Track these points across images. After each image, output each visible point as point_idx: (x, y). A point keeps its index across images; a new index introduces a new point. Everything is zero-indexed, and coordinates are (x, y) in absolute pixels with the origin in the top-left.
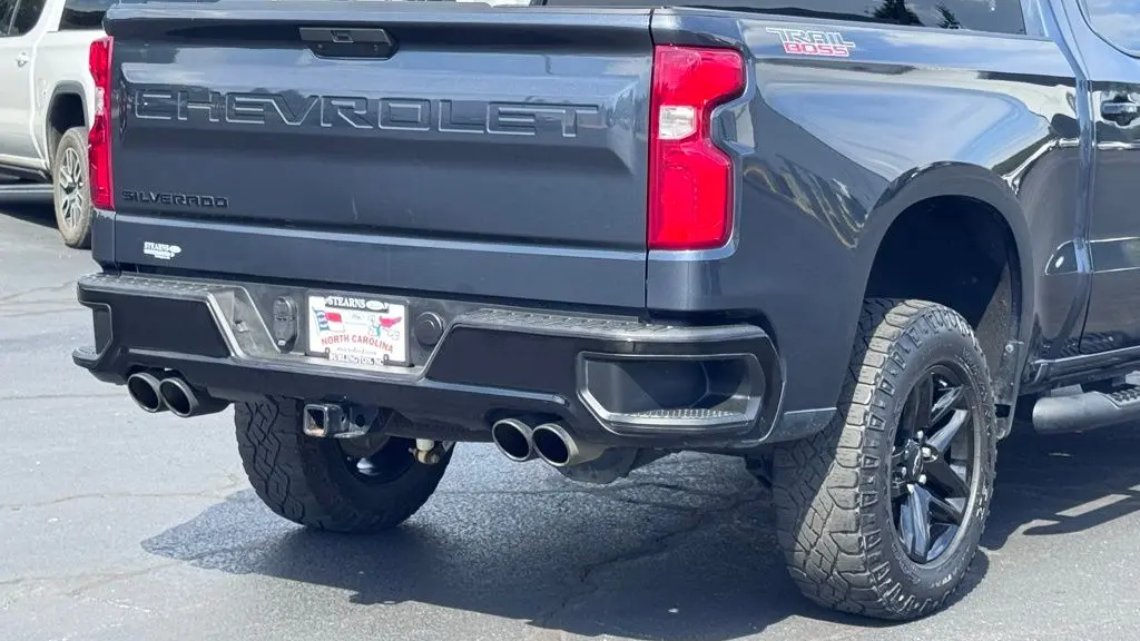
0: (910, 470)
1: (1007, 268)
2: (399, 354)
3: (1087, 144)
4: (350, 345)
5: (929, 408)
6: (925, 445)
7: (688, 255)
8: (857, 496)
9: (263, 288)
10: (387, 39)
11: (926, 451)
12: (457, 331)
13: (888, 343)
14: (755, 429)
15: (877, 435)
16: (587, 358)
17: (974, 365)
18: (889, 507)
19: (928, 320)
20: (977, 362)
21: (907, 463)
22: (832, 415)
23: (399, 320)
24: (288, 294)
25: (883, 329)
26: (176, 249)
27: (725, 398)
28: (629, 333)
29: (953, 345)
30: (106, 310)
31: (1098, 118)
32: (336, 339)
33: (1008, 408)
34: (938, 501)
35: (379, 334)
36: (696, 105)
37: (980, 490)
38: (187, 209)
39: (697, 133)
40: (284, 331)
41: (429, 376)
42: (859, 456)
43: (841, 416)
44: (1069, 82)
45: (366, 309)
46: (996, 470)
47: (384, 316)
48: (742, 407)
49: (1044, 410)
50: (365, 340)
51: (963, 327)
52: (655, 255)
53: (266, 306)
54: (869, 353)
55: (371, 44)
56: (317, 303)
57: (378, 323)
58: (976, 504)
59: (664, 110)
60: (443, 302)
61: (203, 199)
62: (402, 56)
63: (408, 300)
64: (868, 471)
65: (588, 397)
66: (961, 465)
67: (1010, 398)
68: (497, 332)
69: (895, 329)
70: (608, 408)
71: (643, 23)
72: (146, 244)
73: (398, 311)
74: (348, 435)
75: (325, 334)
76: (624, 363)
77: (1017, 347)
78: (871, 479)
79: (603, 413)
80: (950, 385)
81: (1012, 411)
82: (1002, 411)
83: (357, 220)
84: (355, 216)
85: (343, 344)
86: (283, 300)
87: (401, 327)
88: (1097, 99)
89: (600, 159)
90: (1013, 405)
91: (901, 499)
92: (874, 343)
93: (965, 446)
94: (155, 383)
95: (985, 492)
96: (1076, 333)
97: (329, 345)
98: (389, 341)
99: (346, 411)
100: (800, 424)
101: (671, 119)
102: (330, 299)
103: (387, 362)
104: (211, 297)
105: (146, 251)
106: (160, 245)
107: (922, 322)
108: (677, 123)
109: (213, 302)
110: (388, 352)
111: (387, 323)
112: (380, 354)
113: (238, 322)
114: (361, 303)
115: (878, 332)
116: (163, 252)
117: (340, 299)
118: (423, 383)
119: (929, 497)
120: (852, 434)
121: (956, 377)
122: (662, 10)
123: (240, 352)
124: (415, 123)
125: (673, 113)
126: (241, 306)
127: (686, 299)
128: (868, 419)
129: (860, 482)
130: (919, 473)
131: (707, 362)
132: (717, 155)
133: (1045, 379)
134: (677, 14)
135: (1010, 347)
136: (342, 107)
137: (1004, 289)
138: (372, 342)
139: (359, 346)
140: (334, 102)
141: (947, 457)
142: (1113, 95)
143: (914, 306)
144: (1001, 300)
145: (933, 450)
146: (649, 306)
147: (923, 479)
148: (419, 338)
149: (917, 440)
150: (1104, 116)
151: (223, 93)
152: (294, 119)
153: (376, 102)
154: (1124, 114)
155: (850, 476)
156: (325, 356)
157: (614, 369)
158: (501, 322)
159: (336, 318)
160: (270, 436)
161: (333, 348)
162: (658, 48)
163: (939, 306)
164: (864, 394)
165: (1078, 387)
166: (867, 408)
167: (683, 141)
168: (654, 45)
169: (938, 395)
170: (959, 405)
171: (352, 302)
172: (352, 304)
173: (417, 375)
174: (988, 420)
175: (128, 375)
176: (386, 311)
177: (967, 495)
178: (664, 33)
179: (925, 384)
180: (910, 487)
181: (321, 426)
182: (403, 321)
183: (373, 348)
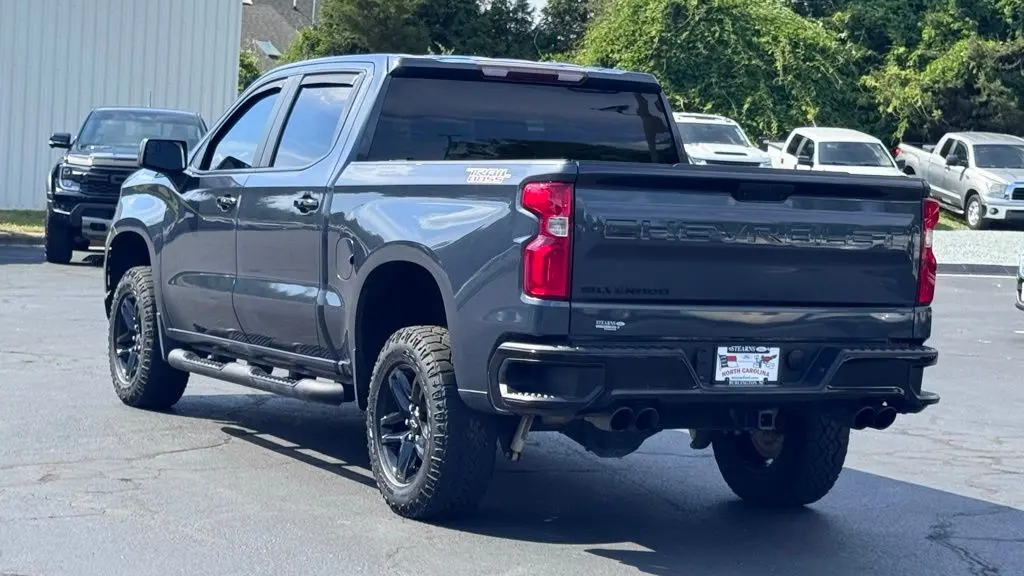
2: (773, 376)
4: (741, 375)
23: (775, 357)
26: (622, 324)
32: (732, 372)
35: (760, 366)
45: (756, 352)
47: (766, 355)
50: (751, 370)
56: (723, 351)
57: (760, 360)
63: (782, 344)
72: (598, 322)
73: (775, 351)
75: (725, 369)
85: (733, 375)
87: (776, 362)
97: (727, 376)
98: (767, 370)
102: (731, 349)
103: (765, 382)
104: (682, 353)
105: (598, 327)
106: (609, 322)
109: (684, 355)
110: (766, 377)
111: (766, 360)
112: (761, 378)
114: (752, 349)
116: (610, 326)
117: (739, 348)
138: (755, 371)
139: (747, 375)
156: (726, 382)
159: (734, 359)
161: (732, 378)
172: (746, 349)
176: (767, 352)
182: (778, 358)
183: (756, 375)
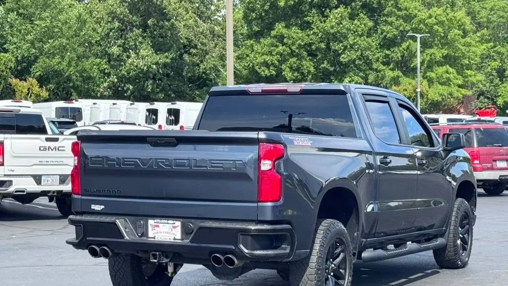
0: (329, 270)
1: (354, 210)
2: (179, 236)
3: (376, 171)
4: (162, 234)
5: (334, 252)
6: (332, 264)
7: (269, 204)
8: (315, 277)
9: (133, 218)
10: (175, 141)
11: (333, 265)
12: (201, 228)
13: (322, 232)
14: (288, 255)
15: (321, 259)
16: (241, 234)
17: (346, 239)
18: (324, 280)
19: (333, 225)
20: (347, 238)
21: (328, 269)
22: (308, 253)
23: (179, 226)
24: (142, 219)
25: (321, 227)
26: (103, 207)
27: (279, 247)
28: (253, 227)
29: (340, 232)
30: (81, 226)
31: (379, 164)
32: (157, 233)
33: (355, 253)
34: (336, 281)
35: (172, 231)
36: (271, 160)
37: (348, 277)
38: (108, 194)
39: (272, 169)
40: (140, 231)
41: (191, 241)
42: (316, 265)
43: (310, 253)
44: (370, 153)
45: (168, 223)
46: (353, 272)
47: (174, 225)
48: (285, 249)
49: (365, 255)
50: (167, 233)
51: (343, 227)
52: (260, 204)
53: (134, 223)
54: (317, 235)
55: (170, 143)
56: (151, 222)
57: (171, 227)
58: (347, 282)
59: (262, 161)
60: (193, 220)
61: (113, 191)
62: (180, 146)
63: (181, 220)
64: (318, 270)
65: (242, 246)
66: (343, 270)
67: (356, 250)
68: (213, 228)
69: (324, 227)
70: (247, 249)
71: (256, 136)
72: (92, 205)
73: (178, 223)
74: (164, 261)
75: (154, 231)
76: (252, 236)
77: (358, 234)
78: (319, 272)
79: (246, 251)
80: (340, 245)
81: (356, 255)
82: (354, 254)
83: (165, 196)
84: (164, 194)
85: (159, 234)
86: (140, 221)
87: (179, 229)
88: (378, 158)
89: (243, 176)
90: (357, 252)
91: (327, 279)
92: (319, 231)
93: (344, 264)
94: (98, 249)
95: (350, 278)
96: (373, 232)
97: (155, 235)
98: (175, 233)
99: (163, 254)
100: (300, 255)
101: (264, 164)
102: (156, 221)
103: (175, 239)
104: (117, 221)
105: (92, 208)
106: (97, 206)
107: (332, 225)
108: (266, 165)
109: (118, 222)
110: (175, 236)
111: (175, 227)
112: (172, 237)
113: (126, 228)
114: (166, 221)
115: (320, 228)
116: (98, 208)
117: (159, 220)
118: (190, 244)
119: (334, 280)
120: (314, 259)
121: (341, 242)
122: (262, 133)
123: (127, 237)
124: (185, 166)
125: (264, 162)
126: (126, 224)
127: (269, 217)
128: (318, 254)
129: (317, 273)
130: (331, 272)
131: (274, 235)
132: (277, 174)
133: (365, 245)
134: (265, 134)
135: (356, 234)
136: (161, 162)
137: (353, 216)
138: (169, 233)
139: (165, 235)
140: (158, 160)
141: (339, 267)
142: (383, 157)
143: (329, 221)
144: (353, 220)
145: (335, 265)
146: (258, 219)
147: (332, 274)
148: (186, 232)
149: (330, 262)
150: (381, 163)
151: (120, 158)
152: (145, 166)
153: (172, 160)
154: (386, 162)
155: (313, 271)
156: (154, 238)
157: (249, 238)
158: (214, 225)
159: (157, 226)
160: (121, 269)
161: (157, 236)
162: (260, 144)
163: (336, 221)
164: (317, 247)
165: (372, 249)
166: (318, 251)
167: (268, 170)
168: (259, 143)
169: (336, 248)
170: (342, 251)
171: (163, 221)
173: (187, 242)
174: (351, 256)
175: (88, 247)
176: (174, 223)
177: (345, 279)
178: (262, 139)
179: (333, 245)
180: (329, 276)
181: (155, 259)
182: (180, 227)
183: (170, 235)
